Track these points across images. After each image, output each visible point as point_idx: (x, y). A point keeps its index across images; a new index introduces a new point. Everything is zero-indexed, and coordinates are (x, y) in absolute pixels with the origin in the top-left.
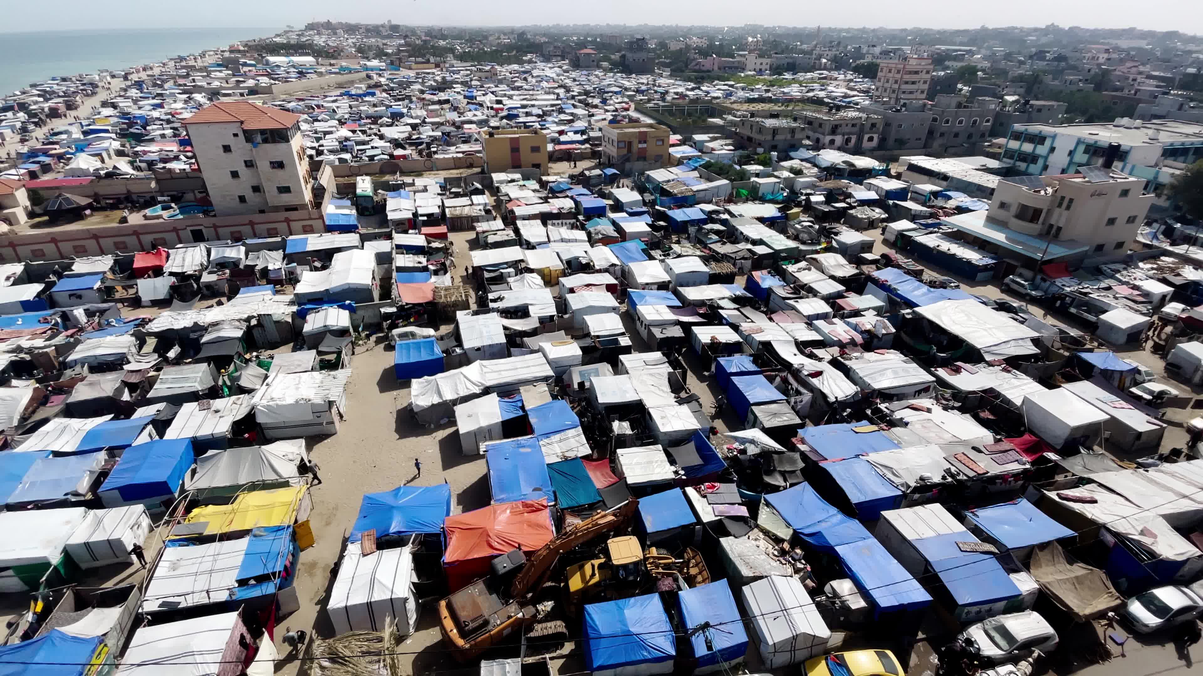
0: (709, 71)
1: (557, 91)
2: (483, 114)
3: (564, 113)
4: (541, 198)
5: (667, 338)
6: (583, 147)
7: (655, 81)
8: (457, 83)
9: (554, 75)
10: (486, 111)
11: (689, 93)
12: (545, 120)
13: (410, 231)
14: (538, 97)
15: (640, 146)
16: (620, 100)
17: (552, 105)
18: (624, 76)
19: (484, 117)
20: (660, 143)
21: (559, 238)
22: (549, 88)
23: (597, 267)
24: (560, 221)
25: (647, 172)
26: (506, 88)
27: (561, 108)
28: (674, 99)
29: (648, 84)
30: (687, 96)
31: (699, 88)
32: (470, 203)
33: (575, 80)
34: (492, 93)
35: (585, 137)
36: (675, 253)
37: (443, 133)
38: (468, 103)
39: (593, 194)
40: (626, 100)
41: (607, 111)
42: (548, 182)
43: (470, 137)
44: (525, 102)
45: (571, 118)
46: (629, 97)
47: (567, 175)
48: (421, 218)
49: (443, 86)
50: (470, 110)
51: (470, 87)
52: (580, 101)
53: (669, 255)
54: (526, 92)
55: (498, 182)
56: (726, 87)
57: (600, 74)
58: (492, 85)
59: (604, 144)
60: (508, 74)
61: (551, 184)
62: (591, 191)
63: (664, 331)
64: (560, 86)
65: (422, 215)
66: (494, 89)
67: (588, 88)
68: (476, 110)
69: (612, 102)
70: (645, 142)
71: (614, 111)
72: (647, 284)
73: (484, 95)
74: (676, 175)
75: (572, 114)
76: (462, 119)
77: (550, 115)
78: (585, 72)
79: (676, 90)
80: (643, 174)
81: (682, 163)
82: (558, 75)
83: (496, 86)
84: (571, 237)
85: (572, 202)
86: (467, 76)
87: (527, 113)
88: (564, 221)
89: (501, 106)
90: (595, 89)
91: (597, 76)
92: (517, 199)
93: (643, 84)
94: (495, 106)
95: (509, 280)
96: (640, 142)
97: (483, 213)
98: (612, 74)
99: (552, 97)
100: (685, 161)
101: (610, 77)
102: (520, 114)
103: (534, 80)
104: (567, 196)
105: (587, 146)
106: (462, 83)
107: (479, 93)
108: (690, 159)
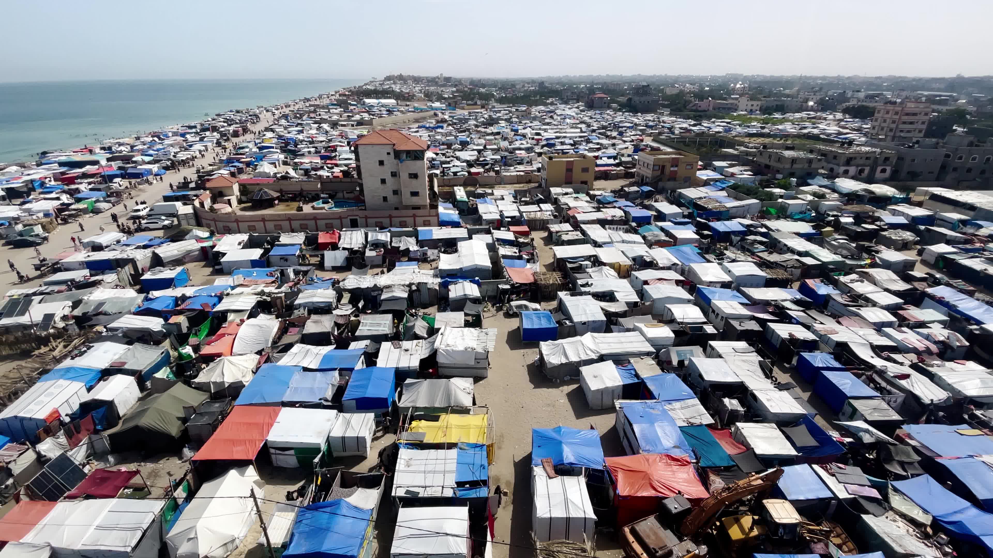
0: (705, 111)
1: (579, 126)
2: (527, 143)
3: (592, 142)
4: (594, 208)
5: (747, 331)
6: (618, 169)
7: (658, 118)
8: (502, 120)
9: (574, 114)
10: (529, 141)
11: (693, 128)
12: (577, 148)
13: (502, 229)
14: (567, 131)
15: (672, 169)
16: (634, 133)
17: (581, 137)
18: (631, 114)
19: (529, 145)
20: (689, 167)
21: (620, 239)
22: (573, 124)
23: (661, 266)
24: (615, 227)
25: (679, 190)
26: (539, 124)
27: (589, 139)
28: (680, 132)
29: (654, 121)
30: (691, 130)
31: (700, 124)
32: (539, 209)
33: (591, 118)
34: (530, 127)
35: (617, 161)
36: (729, 258)
37: (502, 157)
38: (515, 135)
39: (637, 206)
40: (639, 133)
41: (625, 142)
42: (595, 196)
43: (522, 160)
44: (558, 134)
45: (599, 146)
46: (641, 130)
47: (609, 191)
48: (506, 219)
49: (492, 122)
50: (517, 140)
51: (512, 122)
52: (600, 133)
53: (723, 259)
54: (555, 127)
55: (555, 194)
56: (725, 124)
57: (611, 113)
58: (528, 122)
59: (637, 166)
60: (537, 113)
61: (598, 197)
62: (634, 203)
63: (742, 324)
64: (582, 122)
65: (507, 217)
66: (530, 125)
67: (604, 124)
68: (521, 140)
69: (628, 134)
70: (677, 166)
71: (631, 142)
72: (711, 282)
73: (524, 129)
74: (707, 193)
75: (598, 144)
76: (513, 146)
77: (580, 145)
78: (598, 112)
79: (680, 126)
80: (675, 192)
81: (710, 185)
82: (577, 114)
83: (531, 122)
84: (630, 239)
85: (622, 212)
86: (506, 114)
87: (561, 142)
88: (619, 227)
89: (540, 137)
90: (610, 124)
91: (608, 114)
92: (576, 208)
93: (649, 120)
94: (536, 137)
95: (588, 270)
96: (672, 166)
97: (552, 218)
98: (621, 113)
99: (579, 130)
100: (712, 183)
101: (620, 115)
102: (557, 144)
103: (559, 118)
104: (615, 207)
105: (622, 168)
106: (506, 120)
107: (520, 127)
108: (717, 181)
